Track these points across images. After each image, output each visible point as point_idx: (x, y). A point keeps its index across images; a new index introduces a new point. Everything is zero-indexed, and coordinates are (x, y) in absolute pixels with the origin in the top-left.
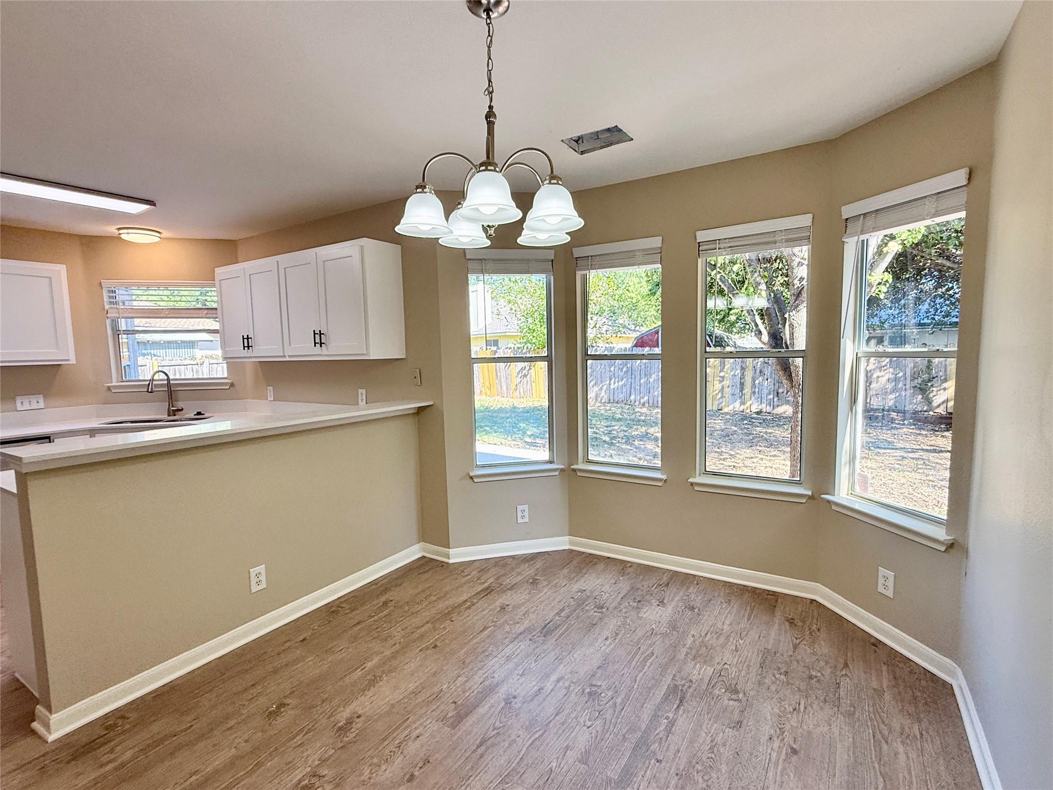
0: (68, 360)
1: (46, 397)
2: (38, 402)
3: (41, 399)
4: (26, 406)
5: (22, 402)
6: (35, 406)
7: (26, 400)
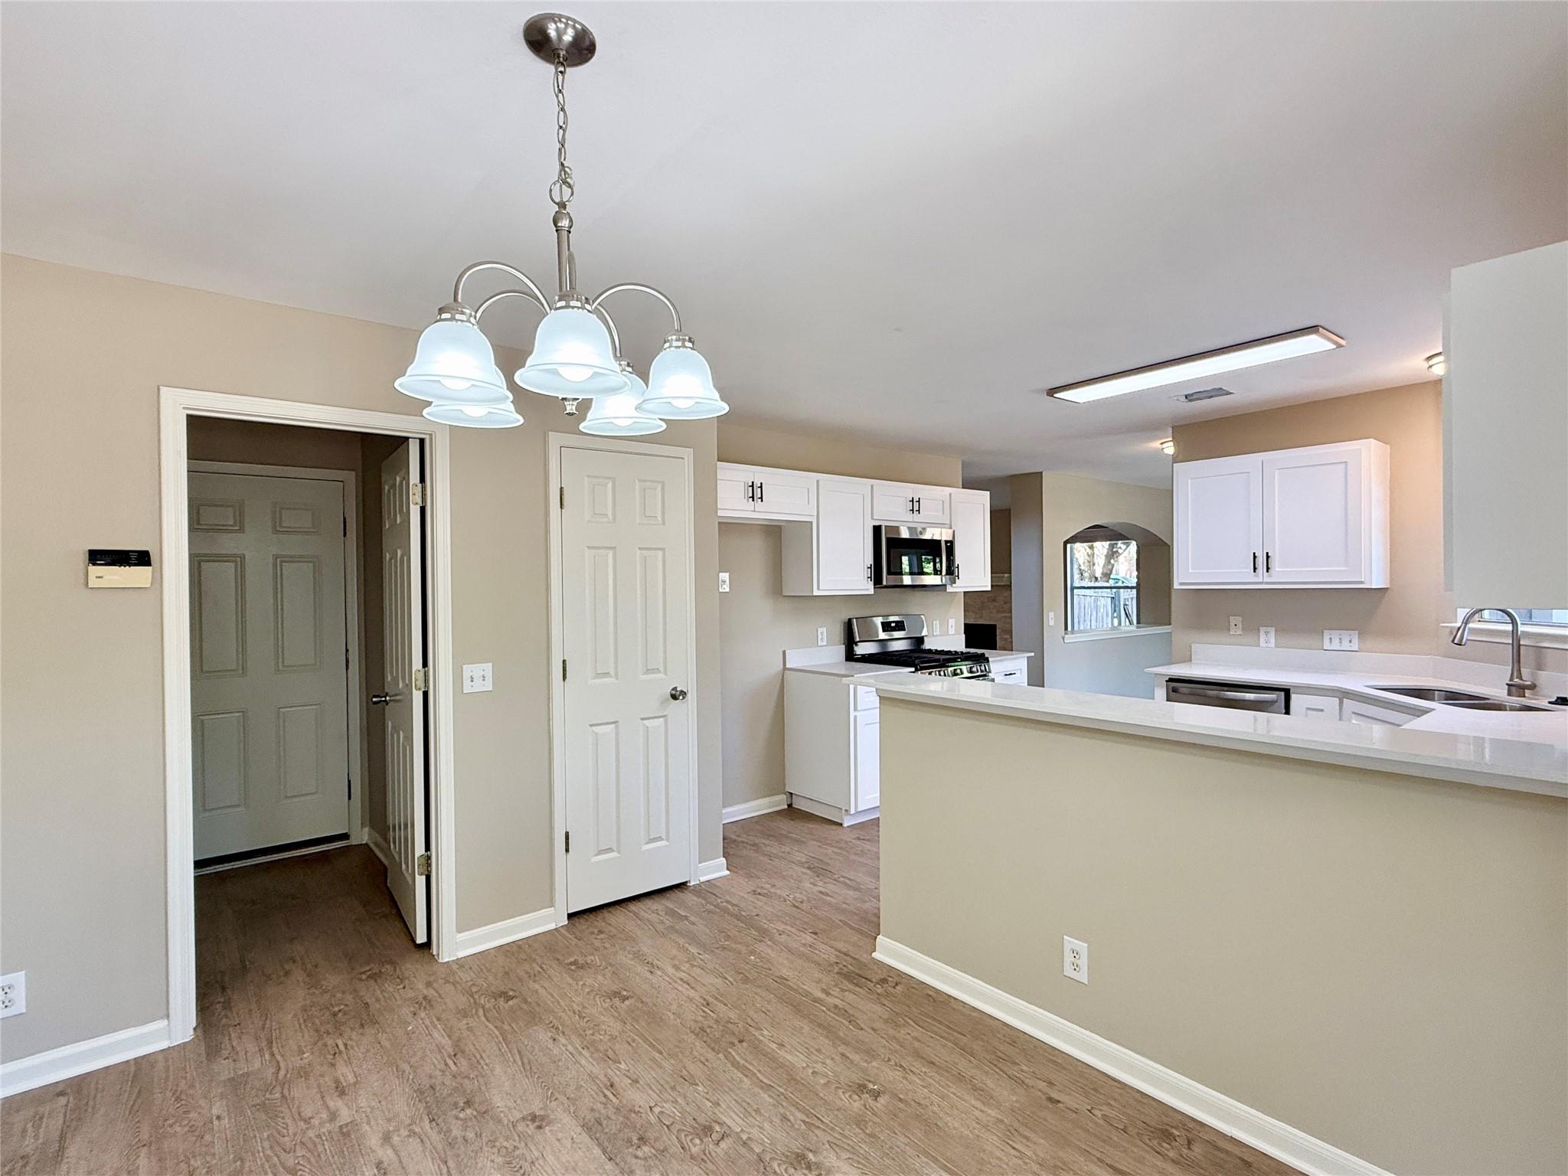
0: (1362, 583)
1: (1362, 634)
2: (1350, 642)
3: (1355, 635)
4: (1336, 645)
5: (1331, 639)
6: (1346, 646)
7: (1335, 635)
